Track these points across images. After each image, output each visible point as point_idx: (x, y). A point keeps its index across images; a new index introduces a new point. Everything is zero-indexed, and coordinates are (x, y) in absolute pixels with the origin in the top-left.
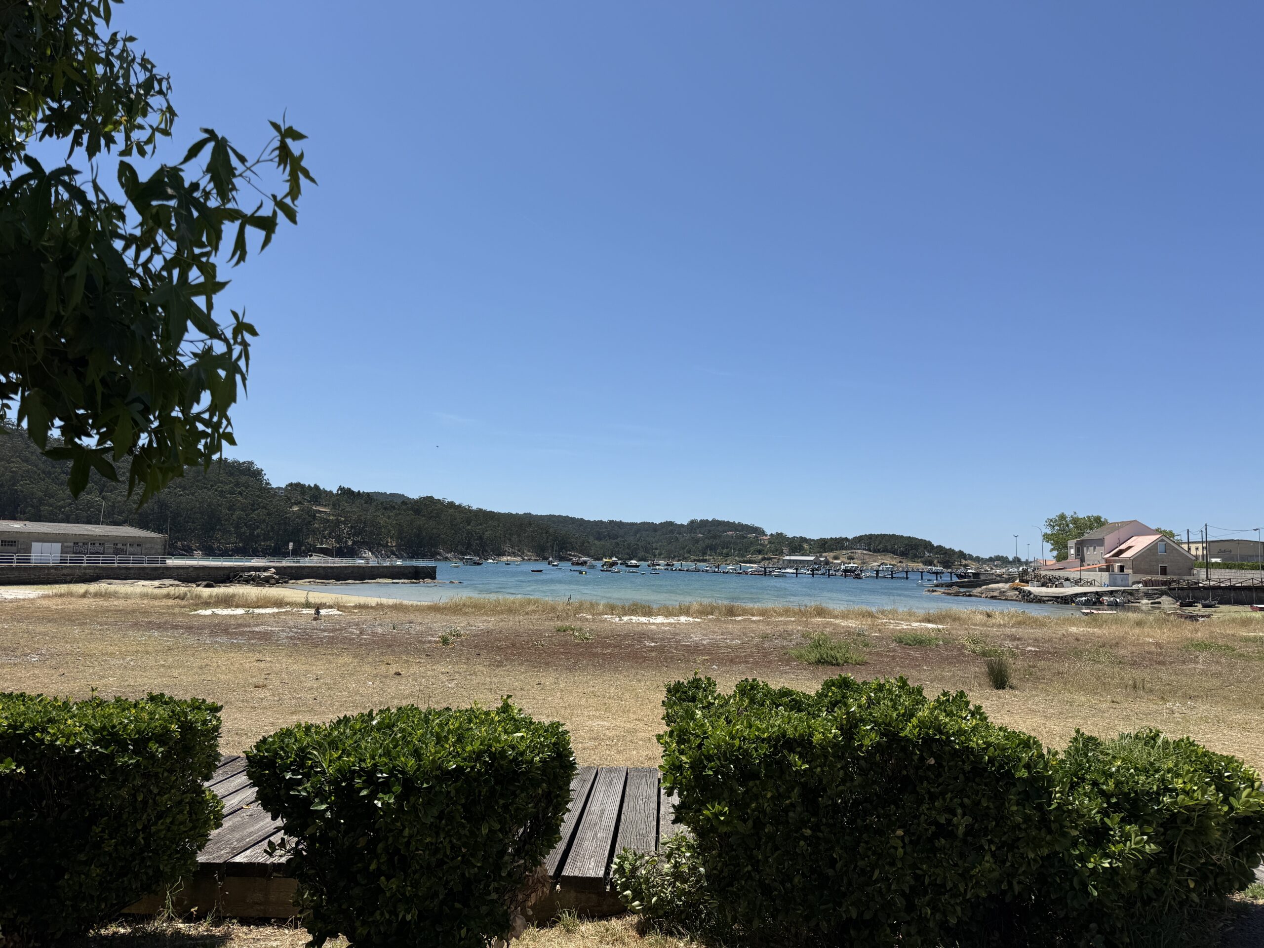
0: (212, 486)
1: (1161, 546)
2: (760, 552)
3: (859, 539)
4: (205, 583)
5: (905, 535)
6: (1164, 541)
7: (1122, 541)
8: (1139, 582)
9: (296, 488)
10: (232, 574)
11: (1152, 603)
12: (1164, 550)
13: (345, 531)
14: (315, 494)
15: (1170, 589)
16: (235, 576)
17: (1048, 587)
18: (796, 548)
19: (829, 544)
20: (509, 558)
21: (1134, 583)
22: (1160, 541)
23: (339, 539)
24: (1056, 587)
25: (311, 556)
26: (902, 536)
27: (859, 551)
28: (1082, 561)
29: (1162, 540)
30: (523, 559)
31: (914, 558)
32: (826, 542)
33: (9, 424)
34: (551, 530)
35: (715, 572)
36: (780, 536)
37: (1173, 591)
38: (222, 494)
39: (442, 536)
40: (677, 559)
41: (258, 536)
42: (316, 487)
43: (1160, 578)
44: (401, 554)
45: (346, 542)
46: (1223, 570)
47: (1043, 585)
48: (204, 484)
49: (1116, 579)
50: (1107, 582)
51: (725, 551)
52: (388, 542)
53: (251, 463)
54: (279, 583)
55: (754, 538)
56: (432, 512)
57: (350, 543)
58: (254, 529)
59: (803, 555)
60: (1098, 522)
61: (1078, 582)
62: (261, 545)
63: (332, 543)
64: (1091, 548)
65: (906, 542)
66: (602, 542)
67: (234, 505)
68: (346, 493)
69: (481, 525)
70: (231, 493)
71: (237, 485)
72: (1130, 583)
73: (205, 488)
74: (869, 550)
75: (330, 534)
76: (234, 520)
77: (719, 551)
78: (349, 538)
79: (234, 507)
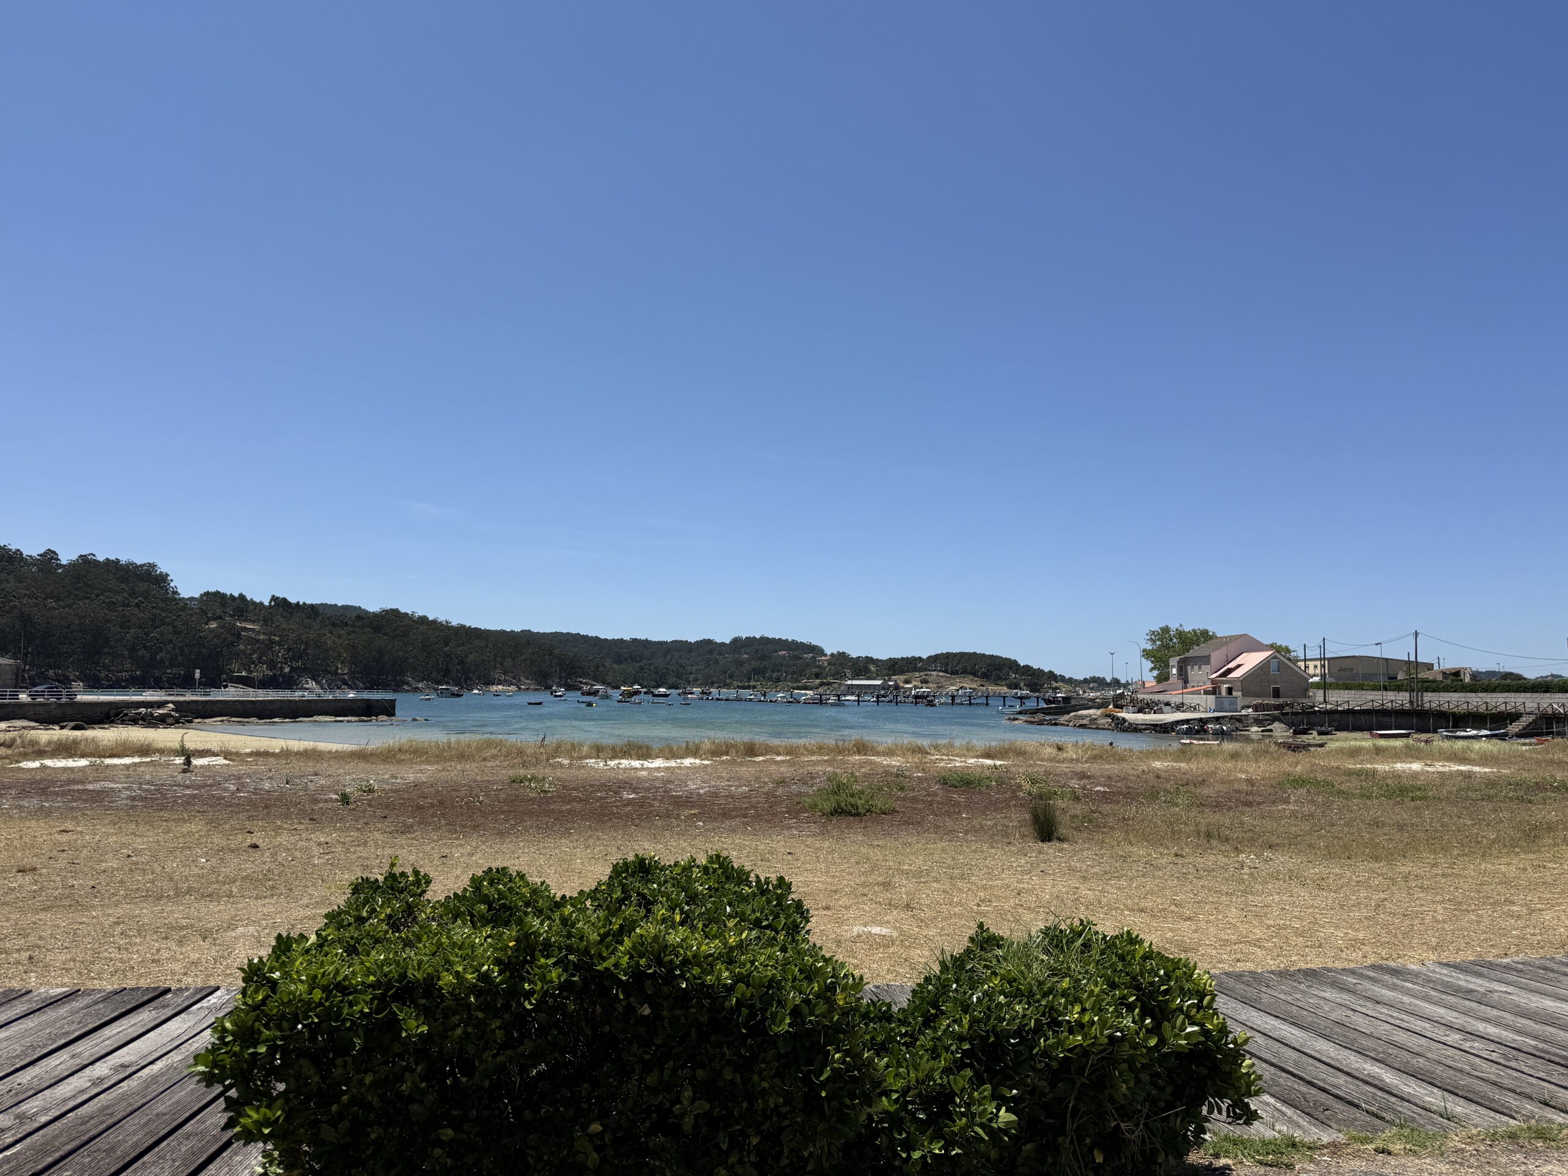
0: (97, 596)
1: (1274, 665)
2: (817, 676)
3: (934, 659)
4: (72, 724)
5: (987, 653)
6: (1277, 658)
7: (1230, 658)
8: (1249, 707)
9: (214, 599)
10: (113, 712)
11: (1263, 731)
12: (1277, 669)
13: (280, 654)
14: (241, 606)
15: (1283, 714)
16: (117, 715)
17: (1145, 713)
18: (860, 670)
19: (899, 665)
20: (500, 687)
21: (1243, 708)
22: (1273, 658)
23: (272, 665)
24: (1155, 713)
25: (226, 686)
26: (984, 655)
27: (934, 673)
28: (1186, 681)
29: (1275, 657)
30: (520, 688)
31: (996, 680)
32: (896, 663)
34: (557, 652)
35: (760, 701)
36: (842, 656)
37: (1286, 717)
38: (110, 607)
39: (411, 661)
40: (716, 685)
41: (162, 661)
42: (242, 596)
43: (1272, 701)
44: (355, 684)
45: (282, 669)
46: (1342, 691)
47: (1140, 711)
49: (1223, 703)
50: (1213, 707)
51: (775, 675)
52: (337, 668)
53: (153, 566)
54: (179, 723)
55: (811, 659)
56: (396, 629)
57: (287, 670)
58: (157, 653)
59: (868, 679)
60: (1204, 636)
61: (1179, 707)
62: (165, 673)
63: (262, 671)
64: (1196, 667)
66: (622, 666)
67: (129, 621)
68: (281, 604)
69: (463, 645)
70: (125, 605)
71: (133, 594)
72: (1239, 708)
73: (88, 598)
74: (946, 671)
75: (260, 658)
76: (128, 640)
77: (767, 675)
78: (286, 664)
79: (129, 624)
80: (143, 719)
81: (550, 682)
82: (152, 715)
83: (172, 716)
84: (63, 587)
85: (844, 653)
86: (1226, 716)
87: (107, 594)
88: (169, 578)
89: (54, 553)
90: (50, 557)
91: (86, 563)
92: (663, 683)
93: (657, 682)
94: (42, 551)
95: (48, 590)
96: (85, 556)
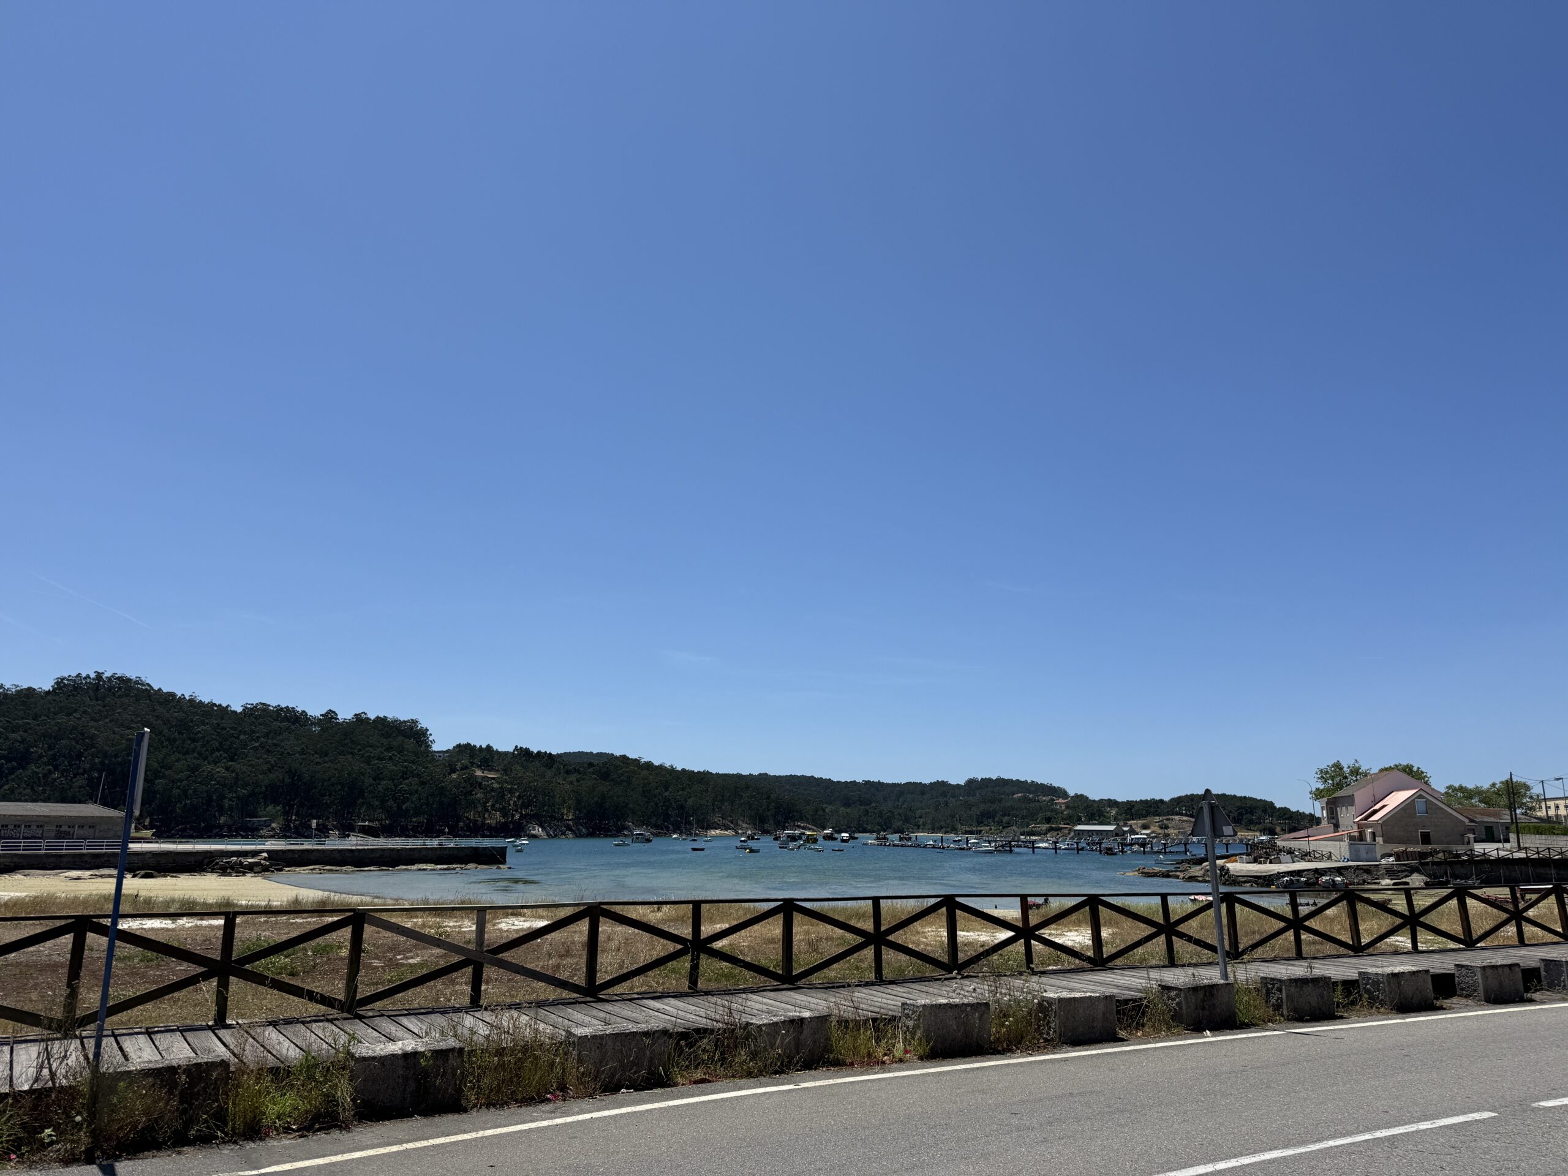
0: (359, 750)
1: (1420, 805)
2: (1048, 820)
3: (1178, 801)
4: (143, 872)
5: (1238, 794)
6: (1423, 797)
7: (1378, 797)
8: (1390, 855)
9: (466, 750)
10: (206, 860)
11: (1394, 884)
12: (1425, 810)
13: (512, 802)
14: (486, 756)
15: (1422, 864)
16: (209, 864)
17: (1260, 863)
18: (1093, 814)
19: (1136, 808)
20: (718, 831)
21: (1383, 856)
22: (1417, 797)
23: (504, 812)
24: (1271, 863)
25: (346, 836)
26: (1235, 796)
27: (1177, 817)
28: (1337, 826)
29: (1420, 797)
30: (737, 833)
31: (1249, 825)
32: (1133, 806)
33: (139, 684)
34: (774, 796)
36: (1081, 798)
37: (1426, 867)
38: (368, 761)
39: (631, 806)
40: (944, 830)
41: (407, 810)
42: (489, 748)
43: (1419, 848)
44: (578, 829)
45: (513, 816)
47: (1255, 861)
48: (351, 748)
49: (1359, 851)
50: (1347, 856)
51: (1006, 819)
52: (562, 814)
53: (414, 722)
55: (1049, 801)
57: (517, 817)
58: (404, 803)
59: (1101, 824)
60: (1355, 771)
61: (1305, 856)
62: (411, 821)
63: (495, 818)
64: (1344, 808)
65: (1239, 804)
67: (382, 773)
68: (523, 755)
69: (683, 789)
70: (380, 759)
71: (389, 749)
72: (1379, 857)
73: (352, 753)
75: (493, 805)
76: (379, 791)
77: (996, 819)
78: (516, 811)
79: (381, 776)
80: (232, 868)
81: (766, 826)
82: (241, 863)
83: (262, 865)
84: (331, 743)
85: (1082, 795)
86: (1350, 867)
87: (368, 749)
88: (428, 733)
89: (334, 712)
90: (330, 716)
91: (360, 720)
92: (888, 828)
93: (881, 826)
94: (324, 712)
95: (318, 747)
96: (359, 714)
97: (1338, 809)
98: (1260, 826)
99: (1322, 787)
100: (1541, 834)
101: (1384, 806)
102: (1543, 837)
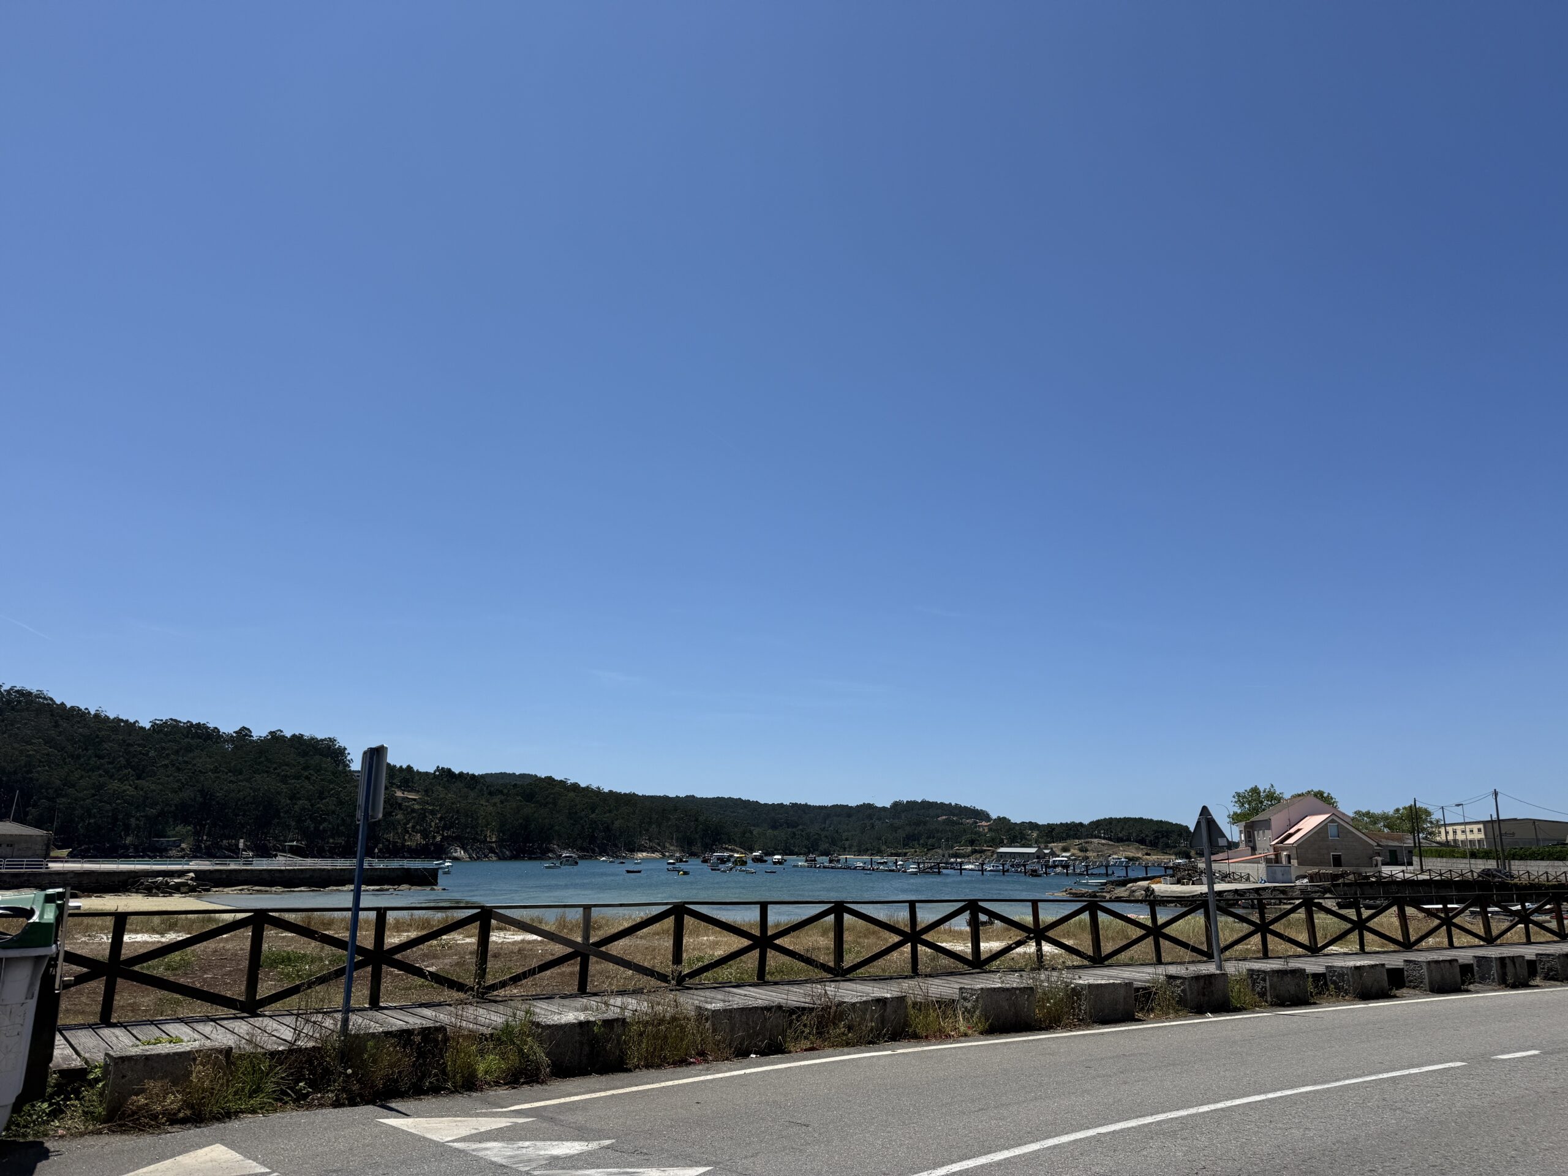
0: (275, 769)
1: (1332, 830)
2: (972, 843)
3: (1097, 824)
5: (1155, 819)
6: (1336, 822)
7: (1293, 822)
8: (1304, 877)
10: (130, 880)
12: (1336, 834)
13: (433, 824)
14: (407, 777)
16: (133, 884)
17: (1183, 884)
19: (1057, 831)
20: (644, 854)
21: (1298, 878)
22: (1330, 822)
23: (425, 834)
24: (1193, 884)
26: (1151, 820)
27: (1096, 841)
28: (1254, 849)
29: (1333, 821)
30: (664, 855)
31: (1165, 849)
32: (1054, 829)
33: (41, 698)
34: (701, 819)
36: (1003, 821)
38: (284, 779)
39: (557, 828)
40: (869, 852)
41: (324, 830)
42: (409, 768)
43: (1330, 870)
44: (501, 852)
45: (434, 837)
47: (1179, 882)
48: (267, 767)
49: (1275, 873)
50: (1265, 878)
51: (930, 841)
52: (486, 836)
53: (332, 741)
54: (195, 891)
55: (972, 824)
56: (547, 797)
57: (438, 839)
58: (320, 823)
59: (1023, 846)
61: (1226, 877)
62: (328, 843)
63: (416, 840)
65: (1155, 828)
66: (776, 833)
67: (298, 793)
68: (445, 775)
69: (610, 811)
70: (297, 777)
71: (307, 767)
72: (1293, 878)
73: (267, 772)
74: (1110, 839)
75: (413, 827)
76: (296, 811)
77: (921, 841)
78: (438, 833)
79: (298, 796)
80: (158, 888)
81: (694, 849)
82: (167, 883)
83: (189, 885)
84: (246, 761)
85: (1004, 818)
86: (1267, 888)
87: (284, 767)
88: (346, 752)
89: (248, 730)
90: (244, 733)
91: (275, 738)
92: (814, 850)
93: (808, 848)
94: (237, 729)
95: (232, 765)
96: (274, 732)
97: (1256, 832)
98: (1176, 850)
99: (1239, 811)
100: (1442, 857)
101: (1299, 830)
102: (1444, 860)
